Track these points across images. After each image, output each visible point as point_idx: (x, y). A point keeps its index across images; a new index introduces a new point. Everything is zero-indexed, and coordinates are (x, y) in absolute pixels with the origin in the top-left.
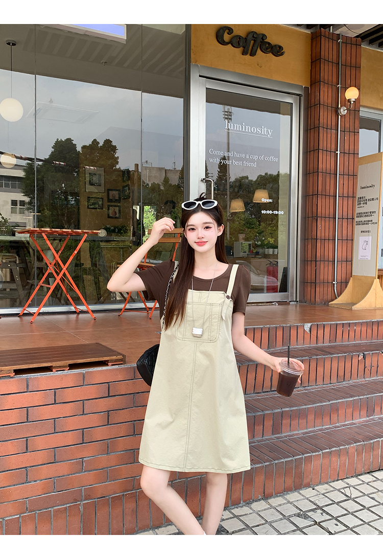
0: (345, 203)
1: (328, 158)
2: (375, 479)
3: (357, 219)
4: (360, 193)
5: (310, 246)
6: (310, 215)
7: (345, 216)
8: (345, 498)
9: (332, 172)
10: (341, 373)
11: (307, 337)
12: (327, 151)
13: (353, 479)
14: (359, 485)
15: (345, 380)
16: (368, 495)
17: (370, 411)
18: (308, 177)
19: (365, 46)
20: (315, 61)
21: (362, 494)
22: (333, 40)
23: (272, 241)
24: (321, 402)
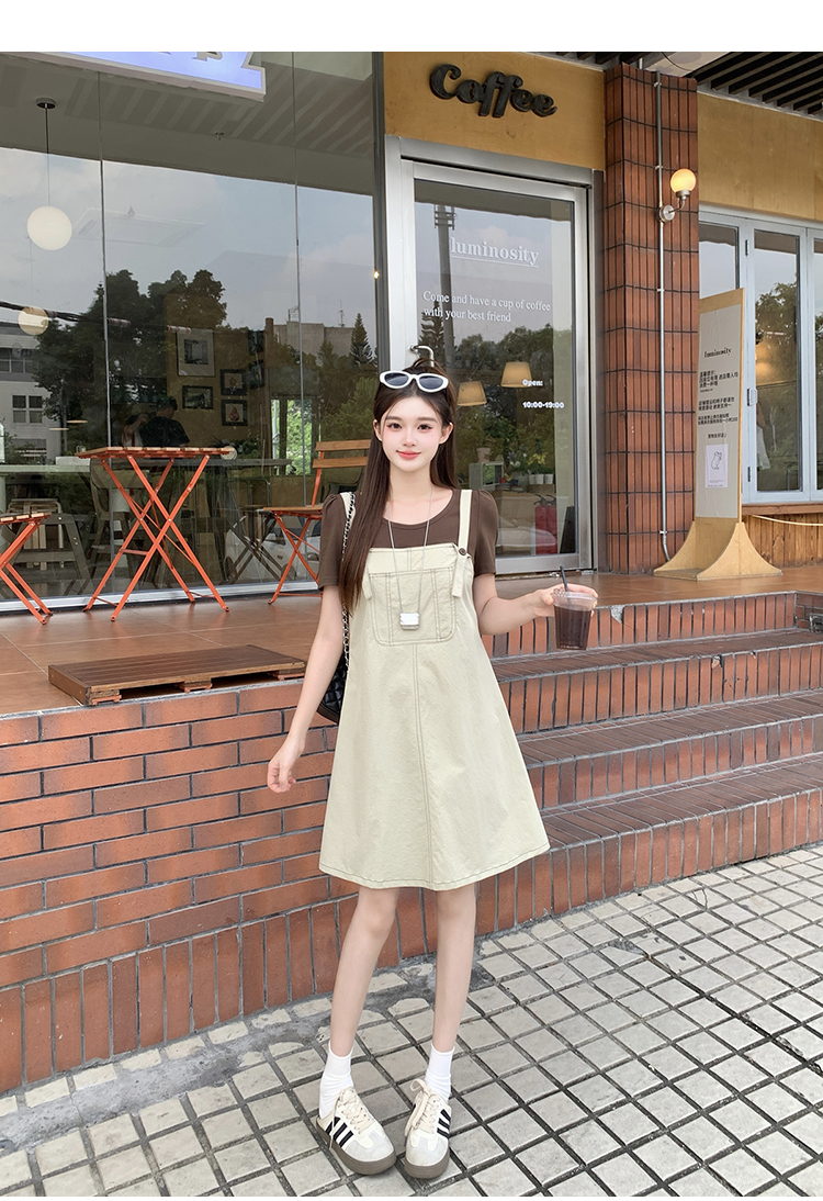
0: (677, 384)
1: (644, 301)
2: (748, 874)
3: (700, 413)
4: (704, 365)
5: (614, 466)
6: (613, 409)
7: (678, 407)
8: (696, 909)
9: (652, 327)
10: (681, 693)
11: (617, 629)
12: (640, 288)
13: (708, 875)
14: (719, 885)
15: (689, 704)
16: (736, 902)
17: (737, 758)
18: (607, 339)
19: (704, 92)
20: (613, 123)
21: (725, 901)
22: (644, 83)
23: (541, 459)
24: (648, 744)
